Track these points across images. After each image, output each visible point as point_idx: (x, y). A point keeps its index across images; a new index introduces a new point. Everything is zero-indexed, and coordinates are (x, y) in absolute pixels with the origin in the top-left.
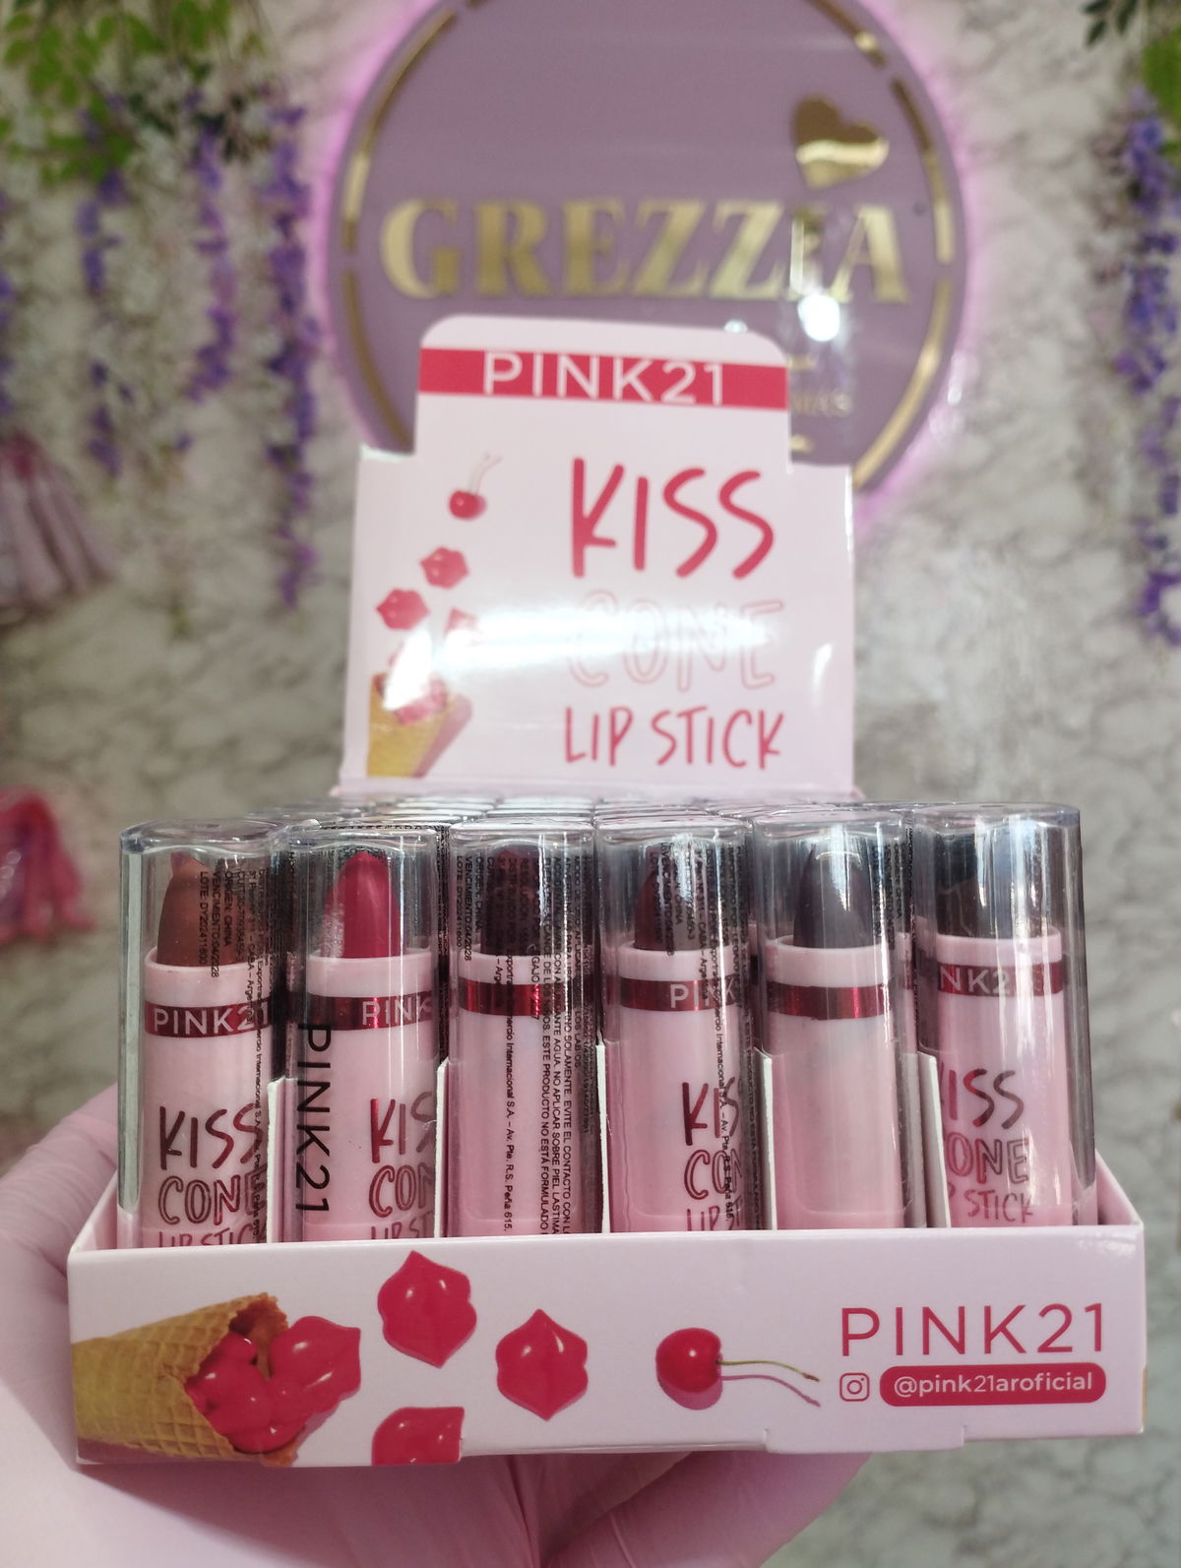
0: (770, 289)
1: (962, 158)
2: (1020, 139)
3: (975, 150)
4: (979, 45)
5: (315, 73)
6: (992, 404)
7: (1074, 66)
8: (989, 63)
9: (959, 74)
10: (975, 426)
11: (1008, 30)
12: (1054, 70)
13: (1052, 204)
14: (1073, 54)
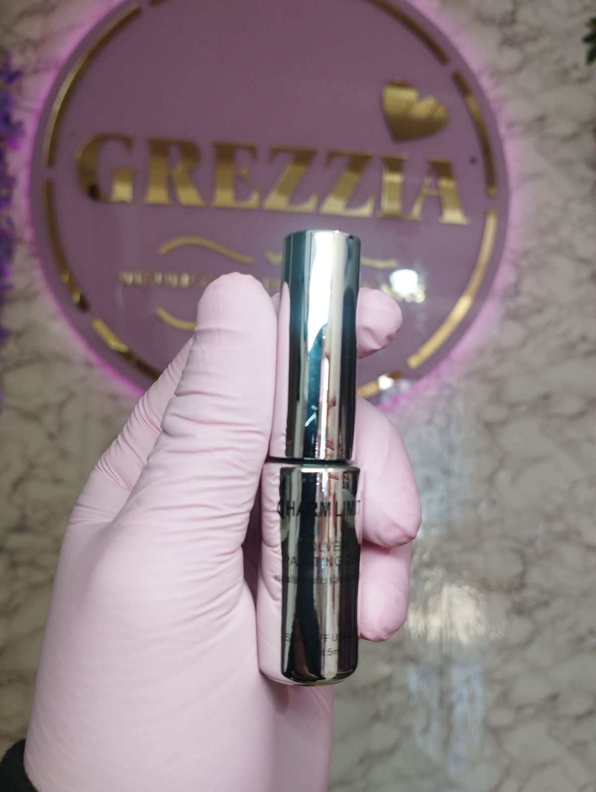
0: (366, 210)
1: (503, 130)
2: (541, 119)
3: (510, 125)
4: (511, 57)
6: (524, 300)
7: (575, 74)
8: (520, 68)
9: (498, 74)
10: (513, 316)
11: (531, 48)
12: (563, 76)
14: (576, 67)
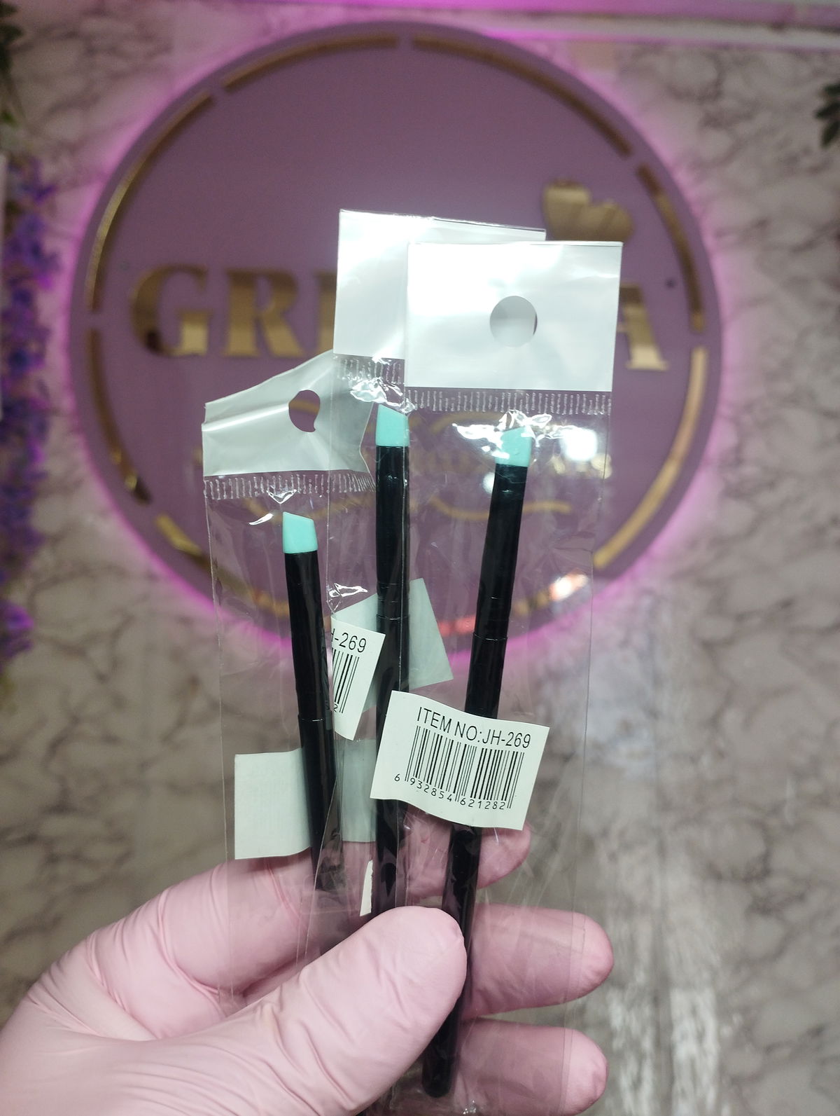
1: (709, 241)
2: (762, 225)
3: (719, 234)
4: (717, 142)
5: (73, 148)
6: (749, 470)
7: (807, 162)
8: (729, 157)
9: (700, 166)
10: (735, 492)
11: (744, 129)
12: (790, 164)
13: (797, 284)
14: (807, 151)
